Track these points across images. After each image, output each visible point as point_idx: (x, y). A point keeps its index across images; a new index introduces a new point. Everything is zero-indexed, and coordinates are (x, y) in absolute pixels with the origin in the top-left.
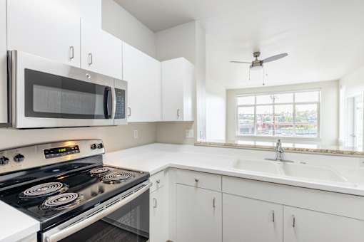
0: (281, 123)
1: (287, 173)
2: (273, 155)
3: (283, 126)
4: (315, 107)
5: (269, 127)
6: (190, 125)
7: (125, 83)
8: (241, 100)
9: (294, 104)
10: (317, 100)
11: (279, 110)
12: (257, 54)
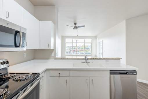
0: (79, 50)
1: (89, 66)
2: (84, 61)
3: (79, 51)
4: (90, 44)
5: (75, 51)
6: (53, 50)
7: (26, 29)
8: (67, 41)
9: (85, 43)
10: (91, 42)
11: (78, 45)
12: (75, 24)
